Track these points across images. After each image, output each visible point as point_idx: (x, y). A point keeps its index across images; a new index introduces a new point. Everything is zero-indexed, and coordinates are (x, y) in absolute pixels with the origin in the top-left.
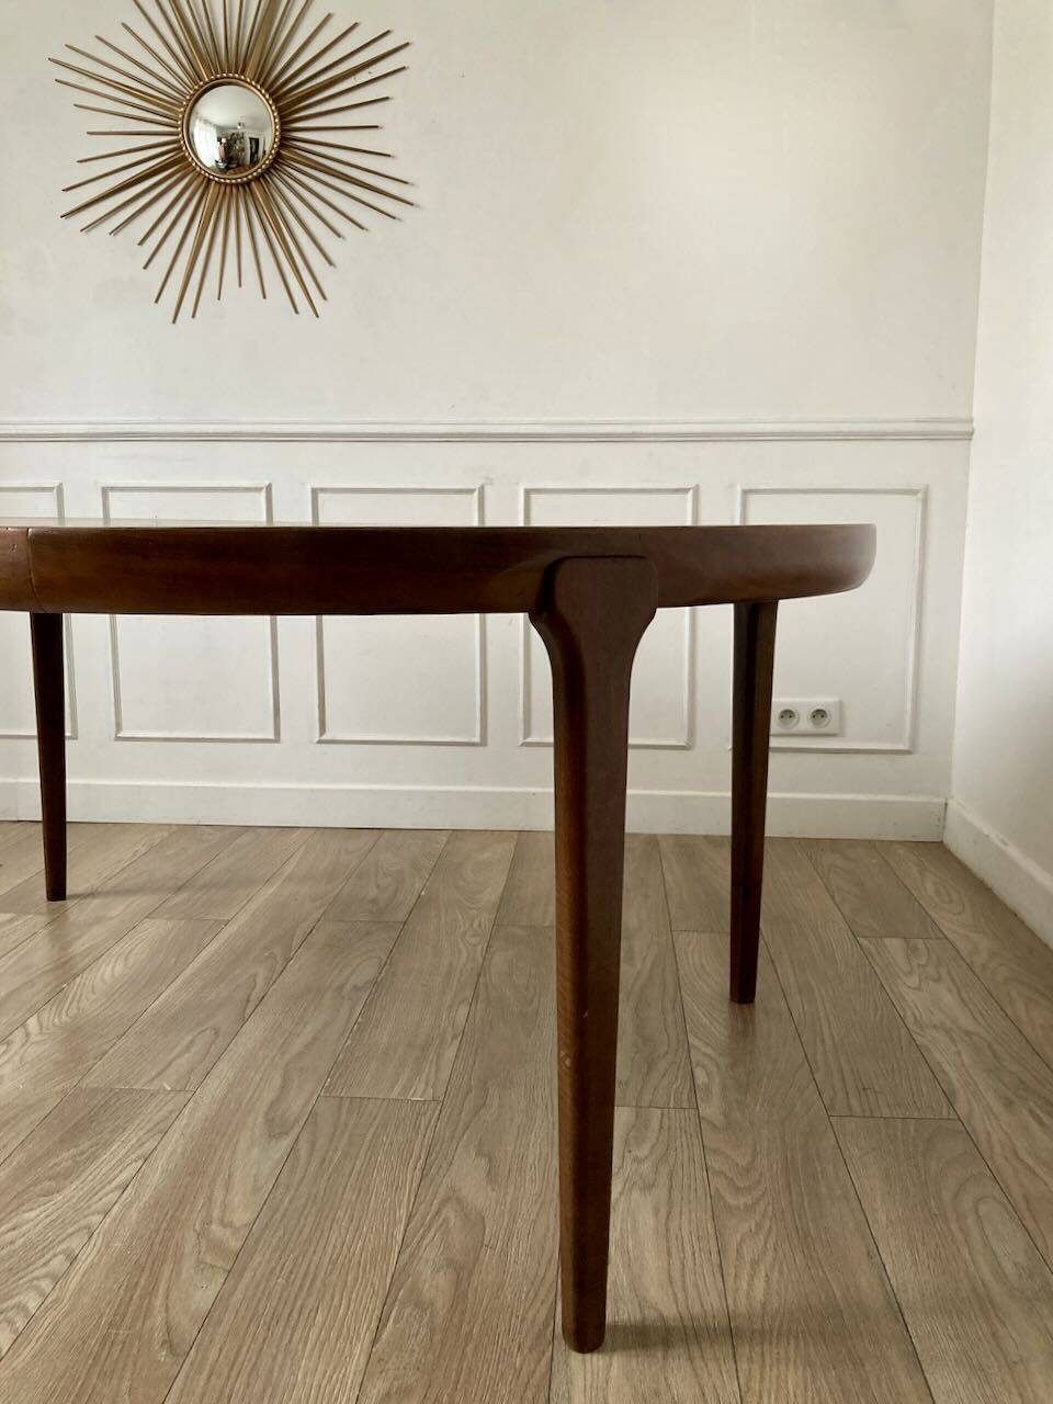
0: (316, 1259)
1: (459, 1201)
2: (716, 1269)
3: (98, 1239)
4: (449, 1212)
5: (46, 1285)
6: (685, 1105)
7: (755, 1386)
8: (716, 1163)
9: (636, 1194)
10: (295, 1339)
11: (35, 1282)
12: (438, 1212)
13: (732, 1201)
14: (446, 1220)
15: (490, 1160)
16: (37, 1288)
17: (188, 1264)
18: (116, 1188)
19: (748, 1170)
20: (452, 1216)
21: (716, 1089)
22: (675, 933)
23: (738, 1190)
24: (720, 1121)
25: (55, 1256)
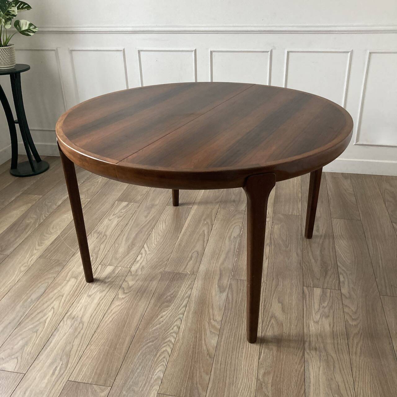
0: (240, 333)
1: (275, 317)
2: (347, 345)
3: (183, 322)
4: (273, 321)
5: (174, 335)
6: (337, 288)
7: (357, 379)
8: (346, 310)
9: (324, 318)
10: (239, 356)
11: (172, 334)
12: (270, 321)
13: (351, 323)
14: (272, 323)
15: (282, 305)
16: (173, 336)
17: (208, 332)
18: (184, 307)
19: (356, 313)
20: (274, 322)
21: (346, 283)
22: (332, 219)
23: (353, 319)
24: (348, 295)
25: (174, 327)
